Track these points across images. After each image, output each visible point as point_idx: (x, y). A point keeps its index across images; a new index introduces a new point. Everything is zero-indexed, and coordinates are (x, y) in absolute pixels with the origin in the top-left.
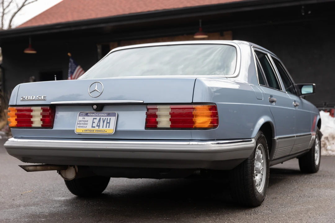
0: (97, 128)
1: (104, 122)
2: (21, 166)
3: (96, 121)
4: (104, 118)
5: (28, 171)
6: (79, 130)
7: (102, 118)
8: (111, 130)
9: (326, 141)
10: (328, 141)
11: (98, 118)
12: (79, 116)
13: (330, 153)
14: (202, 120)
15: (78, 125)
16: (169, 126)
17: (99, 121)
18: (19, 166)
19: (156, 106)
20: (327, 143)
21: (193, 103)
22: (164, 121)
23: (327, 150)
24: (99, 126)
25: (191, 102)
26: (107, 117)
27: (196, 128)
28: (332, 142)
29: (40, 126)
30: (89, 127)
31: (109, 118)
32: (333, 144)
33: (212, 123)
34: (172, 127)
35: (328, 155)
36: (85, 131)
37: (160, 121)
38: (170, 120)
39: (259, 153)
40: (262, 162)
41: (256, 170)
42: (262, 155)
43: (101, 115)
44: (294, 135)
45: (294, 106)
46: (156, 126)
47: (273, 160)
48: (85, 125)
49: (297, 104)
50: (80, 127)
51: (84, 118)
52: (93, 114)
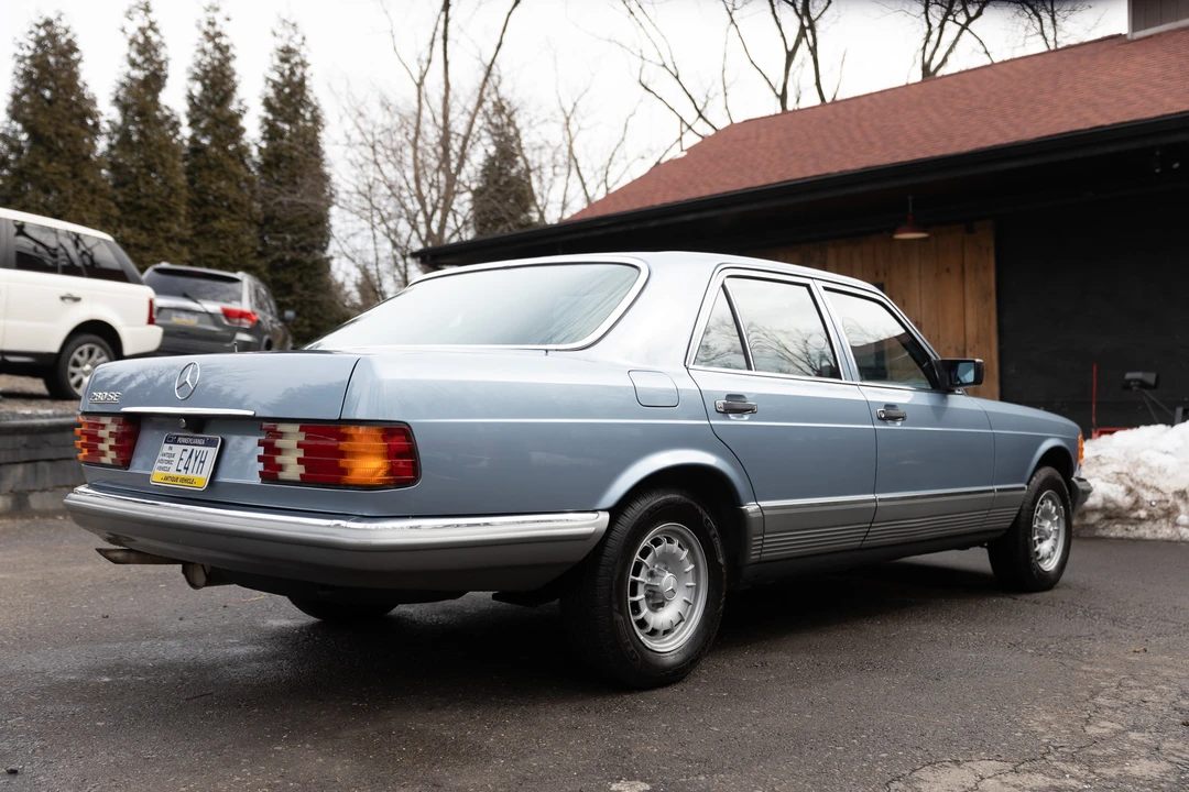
0: (183, 471)
1: (196, 458)
2: (99, 550)
3: (186, 456)
4: (198, 448)
5: (116, 561)
6: (157, 477)
7: (195, 448)
8: (201, 478)
11: (189, 448)
12: (166, 442)
14: (370, 466)
15: (159, 465)
16: (298, 478)
17: (190, 457)
18: (97, 550)
19: (275, 425)
20: (1183, 508)
21: (340, 421)
22: (293, 469)
23: (1176, 525)
24: (187, 469)
25: (338, 418)
26: (202, 449)
27: (348, 486)
29: (110, 462)
30: (173, 472)
31: (205, 449)
33: (389, 473)
34: (305, 480)
36: (166, 478)
37: (286, 465)
38: (300, 461)
39: (665, 545)
40: (687, 570)
41: (654, 592)
42: (685, 553)
43: (196, 441)
44: (871, 497)
45: (880, 418)
46: (276, 475)
47: (759, 562)
48: (168, 465)
49: (890, 414)
50: (160, 468)
51: (171, 448)
52: (185, 440)
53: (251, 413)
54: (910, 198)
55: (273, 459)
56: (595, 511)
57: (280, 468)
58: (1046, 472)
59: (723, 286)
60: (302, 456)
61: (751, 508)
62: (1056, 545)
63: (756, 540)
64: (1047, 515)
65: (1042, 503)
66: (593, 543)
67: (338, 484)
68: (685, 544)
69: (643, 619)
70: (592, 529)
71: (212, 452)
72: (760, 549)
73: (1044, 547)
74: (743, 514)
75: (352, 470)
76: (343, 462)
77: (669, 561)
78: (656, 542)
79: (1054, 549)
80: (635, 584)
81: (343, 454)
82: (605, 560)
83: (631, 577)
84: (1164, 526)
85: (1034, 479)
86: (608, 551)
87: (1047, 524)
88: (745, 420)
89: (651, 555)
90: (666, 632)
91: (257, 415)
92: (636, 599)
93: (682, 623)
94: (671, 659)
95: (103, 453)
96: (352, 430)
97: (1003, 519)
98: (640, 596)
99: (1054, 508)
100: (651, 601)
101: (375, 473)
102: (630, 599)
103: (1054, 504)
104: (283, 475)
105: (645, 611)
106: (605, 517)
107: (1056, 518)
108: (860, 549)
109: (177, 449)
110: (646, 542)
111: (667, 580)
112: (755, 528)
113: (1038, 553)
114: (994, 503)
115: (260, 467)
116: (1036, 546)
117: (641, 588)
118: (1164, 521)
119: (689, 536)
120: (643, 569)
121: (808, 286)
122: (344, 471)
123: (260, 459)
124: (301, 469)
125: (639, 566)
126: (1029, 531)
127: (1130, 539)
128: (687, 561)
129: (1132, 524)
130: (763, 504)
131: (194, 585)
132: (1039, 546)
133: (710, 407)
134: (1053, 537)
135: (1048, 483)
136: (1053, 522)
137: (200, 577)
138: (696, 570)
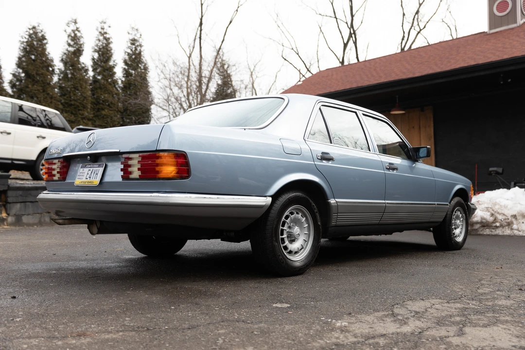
0: (89, 179)
1: (94, 173)
2: (51, 219)
3: (90, 172)
4: (95, 169)
5: (60, 224)
6: (77, 182)
7: (94, 169)
8: (96, 181)
9: (513, 220)
10: (516, 219)
11: (91, 169)
12: (81, 168)
13: (516, 233)
14: (169, 170)
16: (138, 177)
17: (92, 172)
19: (128, 155)
20: (515, 222)
21: (157, 151)
22: (136, 173)
23: (512, 229)
24: (90, 177)
25: (155, 149)
26: (97, 169)
27: (160, 179)
28: (521, 221)
29: (57, 179)
30: (84, 180)
32: (523, 223)
33: (178, 173)
34: (141, 178)
35: (513, 234)
36: (81, 182)
37: (133, 172)
38: (139, 169)
39: (295, 215)
40: (305, 226)
41: (291, 235)
42: (304, 219)
43: (94, 166)
44: (384, 201)
45: (387, 169)
46: (129, 177)
47: (336, 226)
48: (82, 177)
49: (391, 167)
50: (79, 178)
51: (83, 170)
52: (89, 166)
53: (118, 151)
54: (397, 96)
55: (127, 169)
56: (265, 196)
57: (130, 173)
58: (457, 199)
59: (320, 109)
60: (140, 167)
61: (332, 201)
62: (462, 231)
63: (334, 216)
64: (458, 218)
65: (455, 212)
66: (265, 209)
67: (155, 178)
68: (304, 215)
69: (286, 246)
70: (264, 204)
71: (101, 170)
72: (337, 220)
73: (457, 231)
74: (329, 204)
75: (161, 171)
76: (157, 169)
77: (297, 222)
78: (292, 213)
79: (461, 233)
80: (282, 231)
81: (157, 165)
82: (270, 219)
83: (281, 227)
84: (507, 230)
85: (452, 202)
86: (271, 215)
87: (458, 222)
88: (330, 164)
89: (289, 219)
90: (296, 253)
91: (121, 151)
92: (283, 237)
93: (303, 250)
94: (298, 264)
95: (54, 175)
96: (161, 154)
97: (439, 217)
98: (285, 236)
99: (461, 215)
100: (289, 239)
101: (171, 172)
102: (280, 237)
103: (461, 213)
104: (132, 176)
105: (287, 243)
106: (270, 199)
107: (462, 219)
108: (378, 224)
109: (86, 170)
110: (287, 213)
111: (296, 230)
112: (334, 210)
113: (454, 234)
114: (434, 210)
115: (122, 173)
116: (453, 231)
117: (285, 232)
118: (507, 227)
119: (306, 212)
120: (286, 224)
121: (356, 113)
122: (158, 172)
123: (122, 170)
124: (139, 173)
125: (284, 223)
126: (450, 224)
127: (492, 235)
128: (305, 223)
129: (493, 229)
130: (337, 200)
131: (92, 233)
132: (455, 231)
133: (315, 156)
134: (460, 227)
135: (458, 204)
136: (460, 221)
137: (95, 230)
138: (309, 226)
